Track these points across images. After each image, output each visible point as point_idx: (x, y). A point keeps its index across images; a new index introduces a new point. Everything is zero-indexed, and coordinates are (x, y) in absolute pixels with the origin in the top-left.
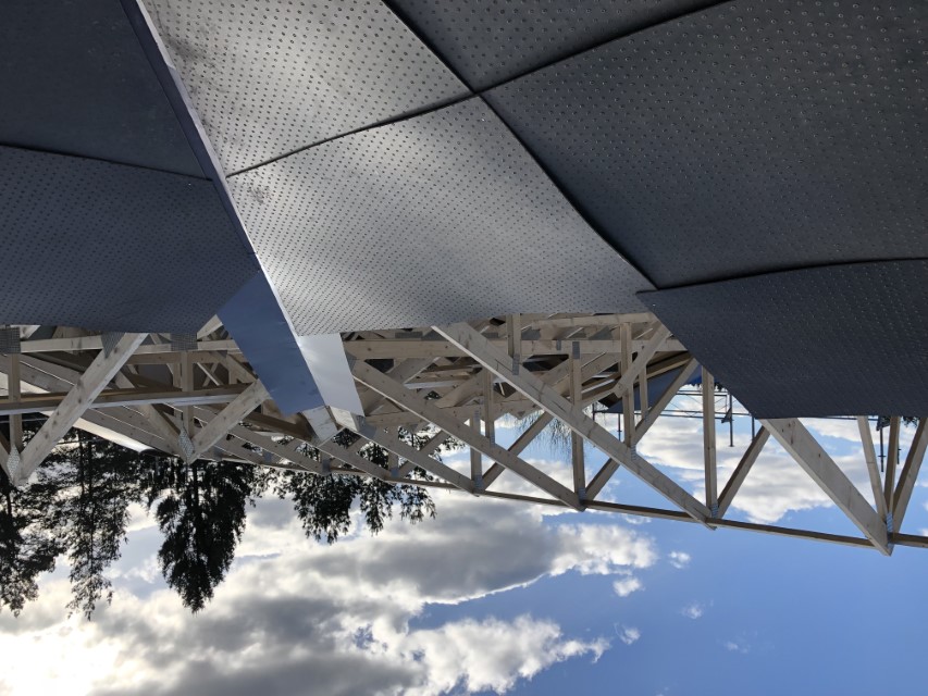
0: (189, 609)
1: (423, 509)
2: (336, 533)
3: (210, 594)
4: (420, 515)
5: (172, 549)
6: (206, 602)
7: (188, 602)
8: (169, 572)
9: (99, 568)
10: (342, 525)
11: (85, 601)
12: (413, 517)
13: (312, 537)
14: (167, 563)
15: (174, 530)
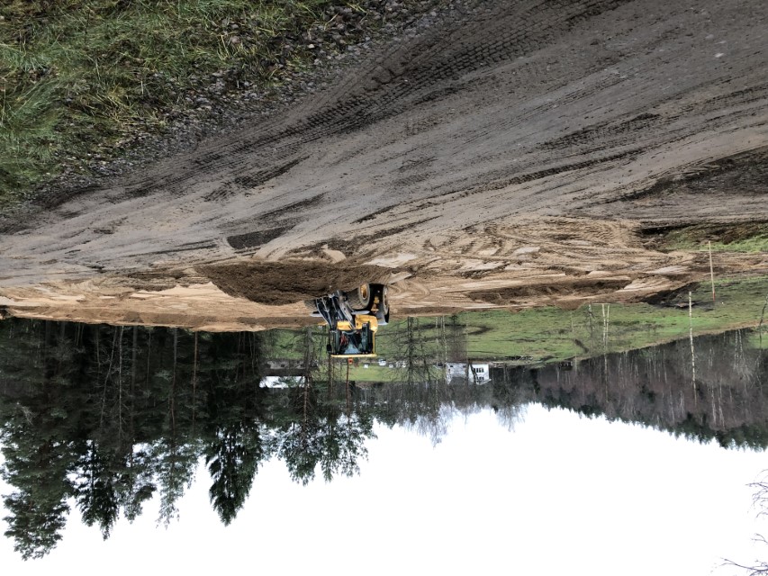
0: (223, 524)
1: (354, 471)
2: (307, 481)
3: (235, 516)
4: (351, 474)
5: (215, 489)
6: (233, 520)
7: (223, 520)
8: (214, 501)
9: (173, 500)
10: (311, 477)
11: (165, 519)
12: (348, 475)
13: (295, 482)
14: (213, 496)
15: (218, 479)
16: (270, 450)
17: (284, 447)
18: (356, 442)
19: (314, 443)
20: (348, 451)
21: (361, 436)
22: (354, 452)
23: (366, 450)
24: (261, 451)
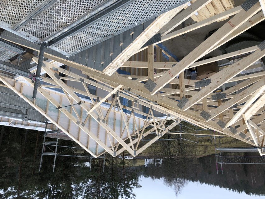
16: (77, 194)
17: (86, 193)
18: (128, 190)
19: (104, 190)
20: (124, 195)
21: (131, 186)
22: (127, 196)
23: (134, 195)
24: (72, 195)
